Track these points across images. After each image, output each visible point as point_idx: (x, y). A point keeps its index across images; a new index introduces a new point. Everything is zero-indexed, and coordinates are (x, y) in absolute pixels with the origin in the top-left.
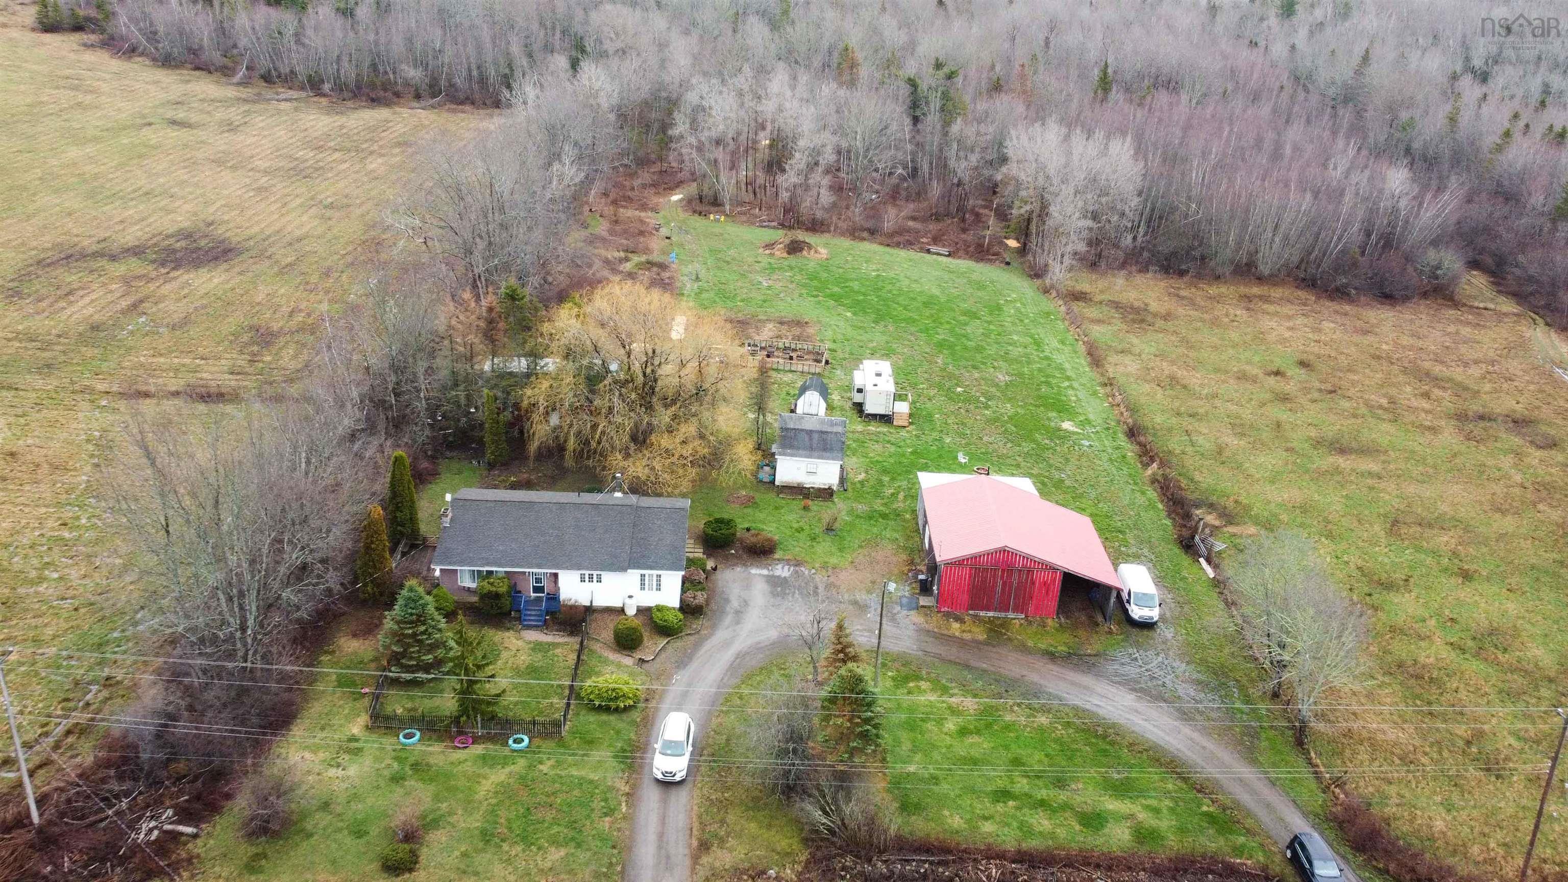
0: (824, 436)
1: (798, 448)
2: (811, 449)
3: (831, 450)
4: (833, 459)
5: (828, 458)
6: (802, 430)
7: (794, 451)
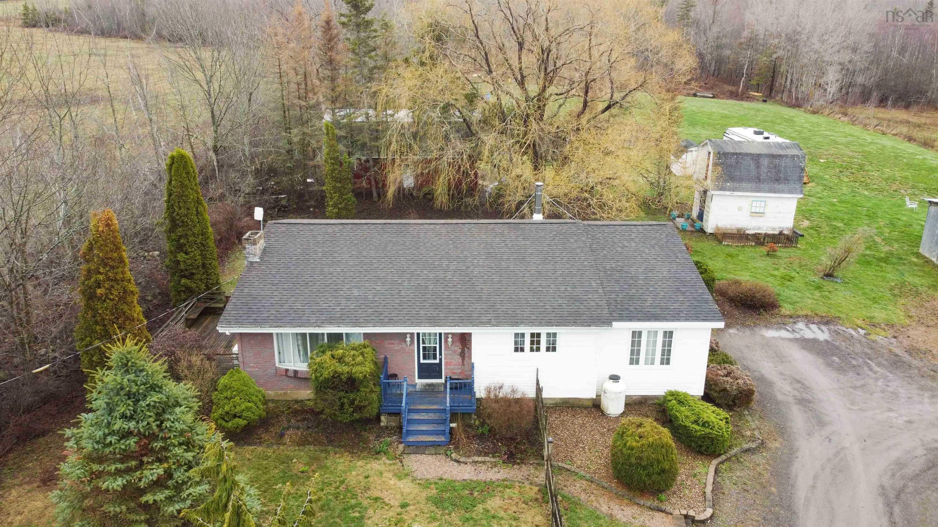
0: (777, 161)
1: (741, 180)
2: (758, 179)
3: (786, 180)
4: (790, 192)
5: (782, 192)
6: (747, 155)
7: (736, 184)
